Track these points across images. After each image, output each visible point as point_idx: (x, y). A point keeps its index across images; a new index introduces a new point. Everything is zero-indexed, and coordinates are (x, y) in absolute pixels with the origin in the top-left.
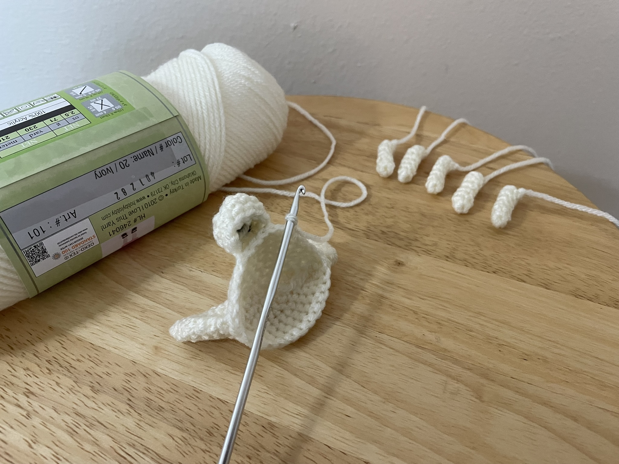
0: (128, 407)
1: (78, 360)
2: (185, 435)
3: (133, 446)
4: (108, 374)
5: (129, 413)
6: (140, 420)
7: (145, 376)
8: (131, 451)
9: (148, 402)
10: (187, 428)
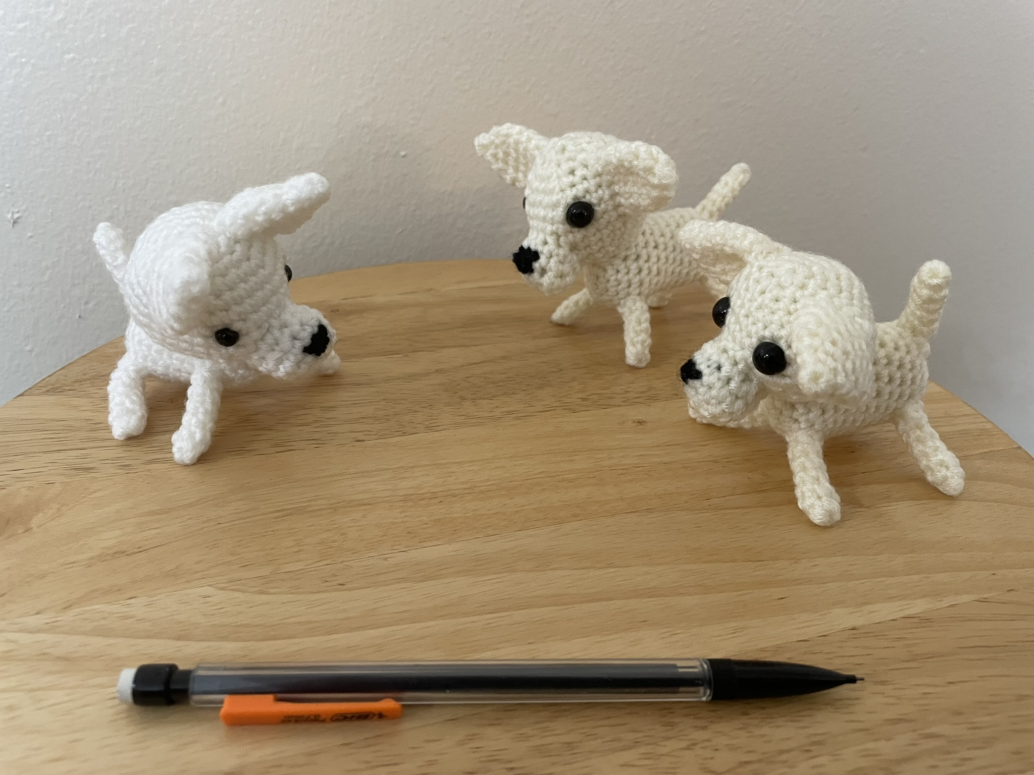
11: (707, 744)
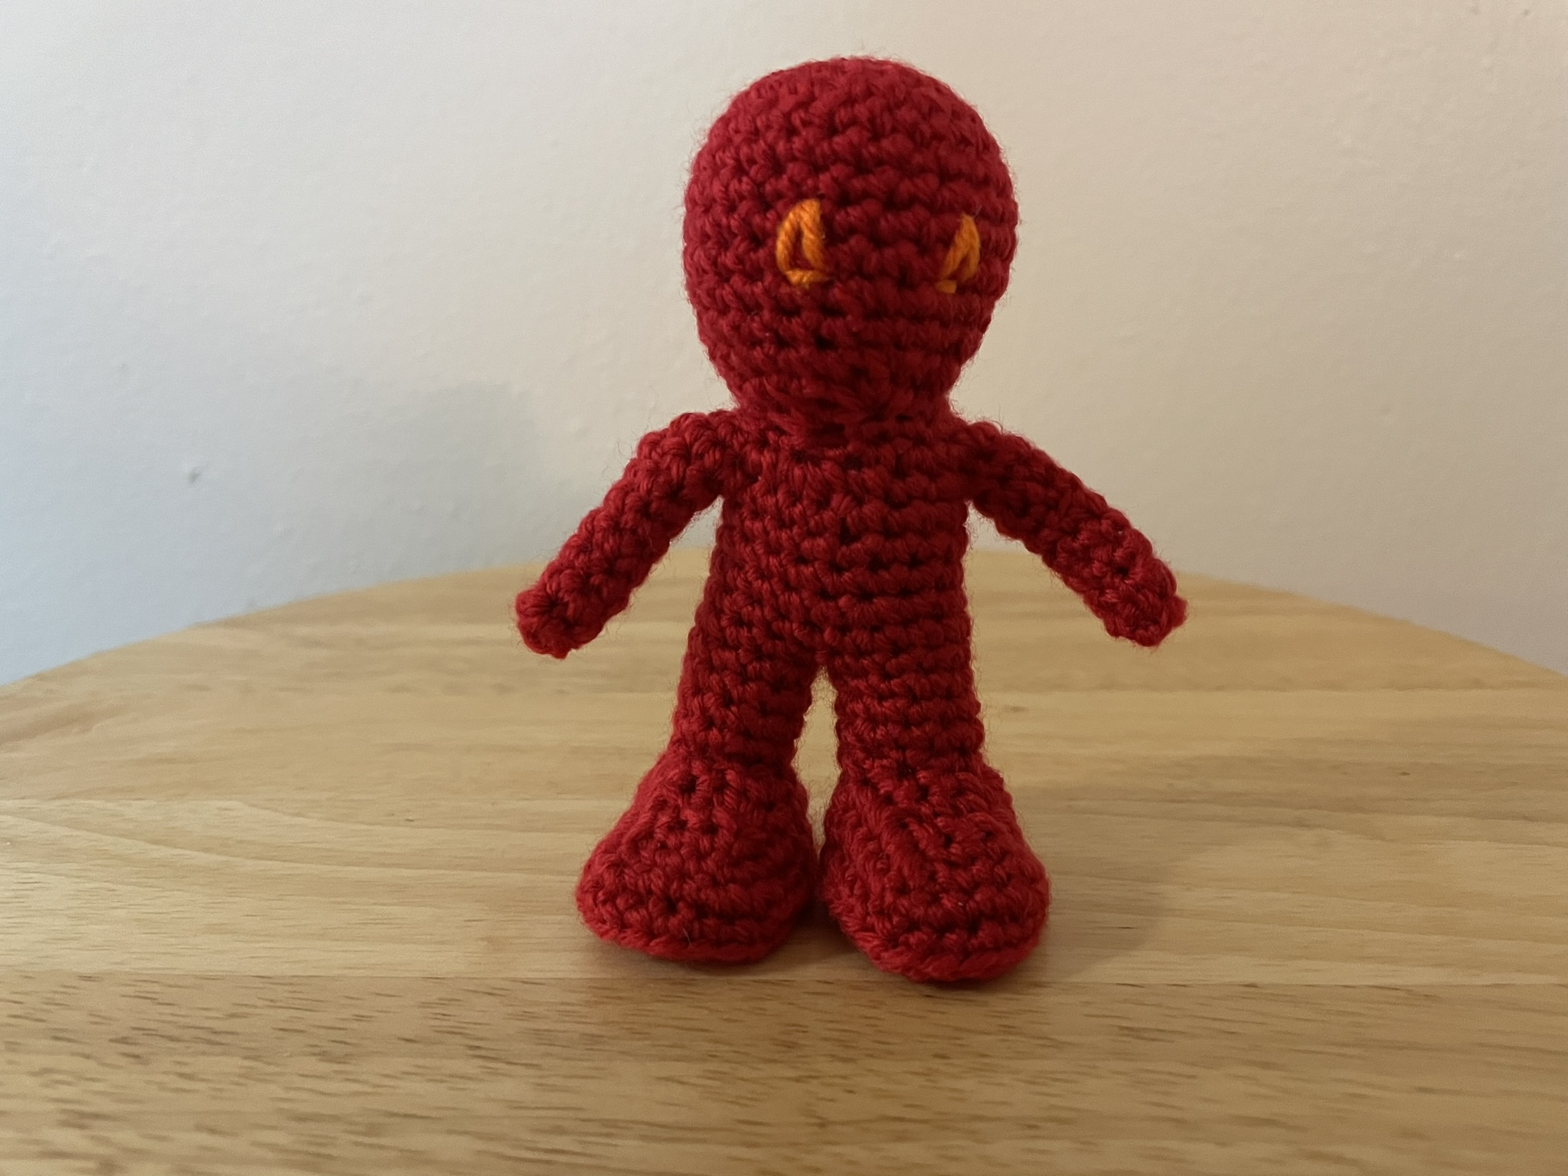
0: (480, 1062)
1: (233, 1016)
2: (713, 1066)
3: (559, 1131)
4: (360, 1018)
5: (495, 1073)
6: (540, 1077)
7: (490, 994)
8: (559, 1142)
9: (540, 1036)
10: (710, 1053)
11: (841, 1081)
